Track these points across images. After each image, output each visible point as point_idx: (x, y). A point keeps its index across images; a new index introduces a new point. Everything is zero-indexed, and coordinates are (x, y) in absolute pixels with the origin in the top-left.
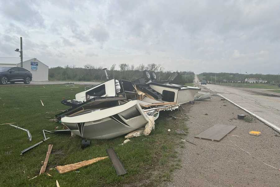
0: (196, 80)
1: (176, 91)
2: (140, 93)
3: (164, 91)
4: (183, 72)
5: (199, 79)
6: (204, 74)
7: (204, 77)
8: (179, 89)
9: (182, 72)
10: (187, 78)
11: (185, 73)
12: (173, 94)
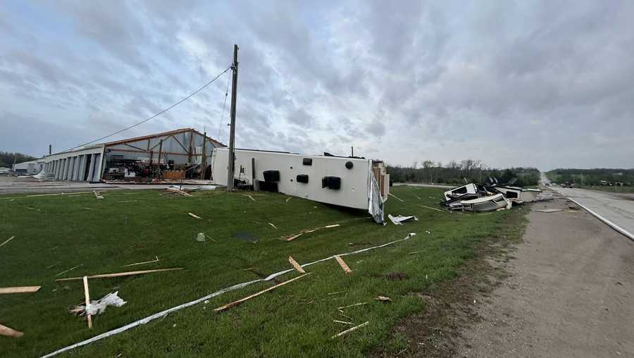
0: (544, 180)
1: (518, 192)
2: (489, 193)
3: (507, 192)
4: (517, 169)
5: (550, 179)
6: (559, 172)
7: (560, 176)
8: (521, 191)
9: (515, 167)
10: (525, 177)
11: (520, 170)
12: (516, 194)
